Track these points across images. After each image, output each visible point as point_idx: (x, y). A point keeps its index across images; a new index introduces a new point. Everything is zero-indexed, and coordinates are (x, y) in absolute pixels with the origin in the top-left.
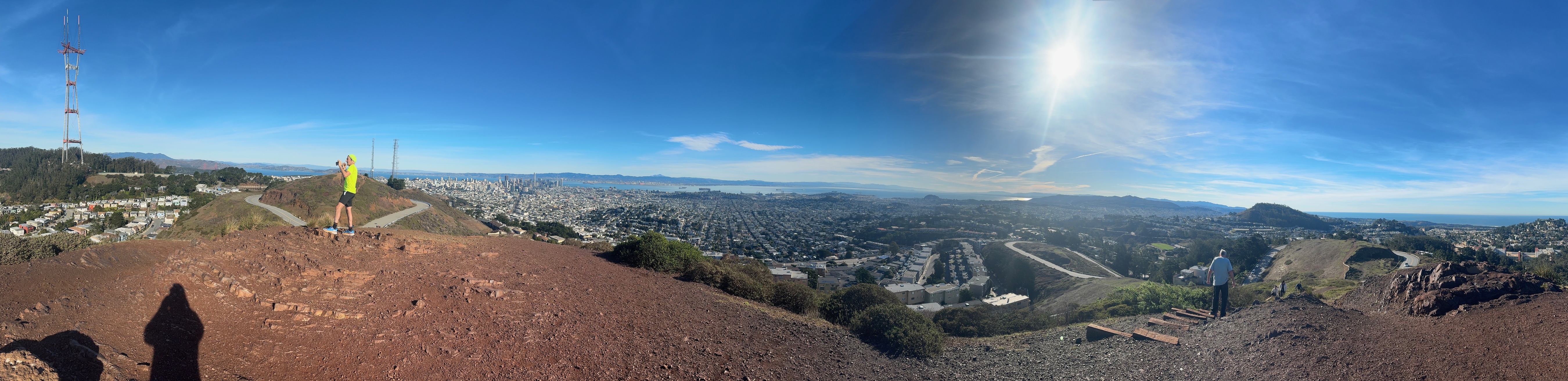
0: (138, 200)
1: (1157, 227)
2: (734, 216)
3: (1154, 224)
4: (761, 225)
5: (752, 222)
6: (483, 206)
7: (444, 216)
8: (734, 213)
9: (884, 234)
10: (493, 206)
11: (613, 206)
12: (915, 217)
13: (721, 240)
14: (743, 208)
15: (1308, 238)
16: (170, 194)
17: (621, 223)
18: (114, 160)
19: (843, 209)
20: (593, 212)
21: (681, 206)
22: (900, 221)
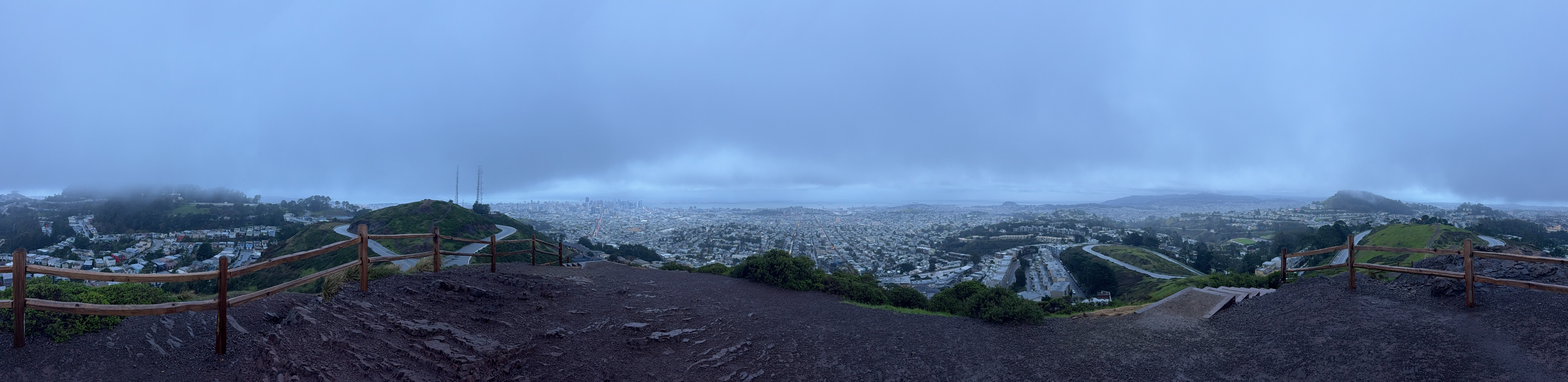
0: (227, 231)
1: (1238, 222)
2: (816, 233)
3: (1233, 220)
4: (844, 240)
5: (836, 238)
6: (566, 228)
8: (815, 228)
9: (964, 244)
10: (576, 229)
11: (694, 226)
12: (994, 225)
14: (826, 224)
16: (259, 224)
17: (703, 243)
19: (925, 221)
20: (674, 232)
21: (763, 223)
22: (979, 230)
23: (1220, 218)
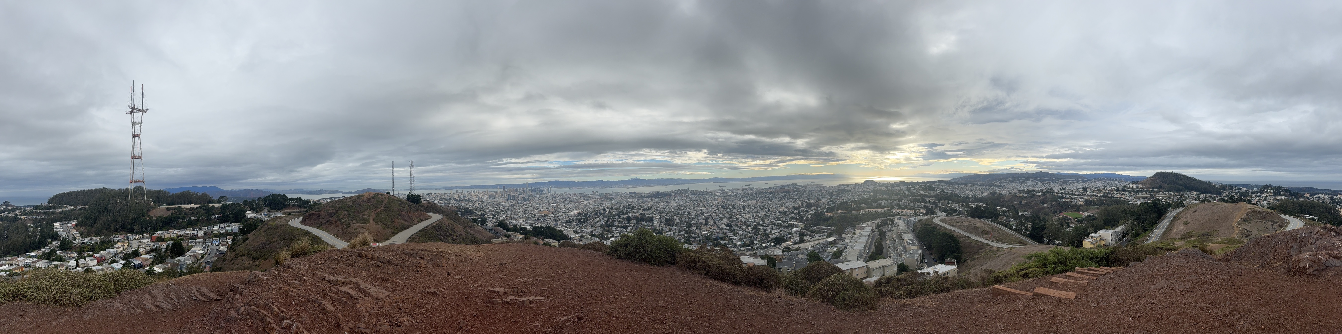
0: (195, 229)
1: (1068, 197)
2: (702, 210)
3: (1064, 195)
4: (725, 217)
5: (718, 215)
6: (486, 214)
7: (455, 226)
8: (702, 207)
9: (831, 218)
10: (494, 213)
11: (596, 208)
12: (856, 201)
13: (691, 233)
14: (709, 203)
15: (1203, 201)
16: (223, 222)
17: (604, 223)
18: (173, 194)
19: (796, 199)
20: (579, 214)
21: (655, 204)
22: (844, 205)
23: (1053, 194)
